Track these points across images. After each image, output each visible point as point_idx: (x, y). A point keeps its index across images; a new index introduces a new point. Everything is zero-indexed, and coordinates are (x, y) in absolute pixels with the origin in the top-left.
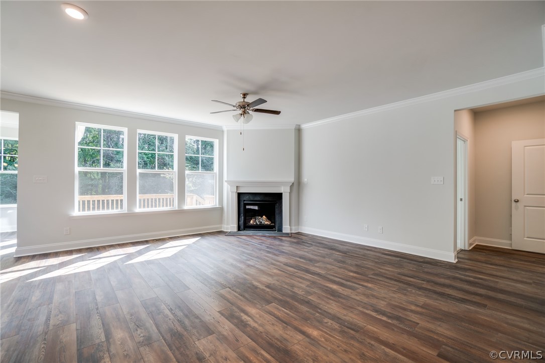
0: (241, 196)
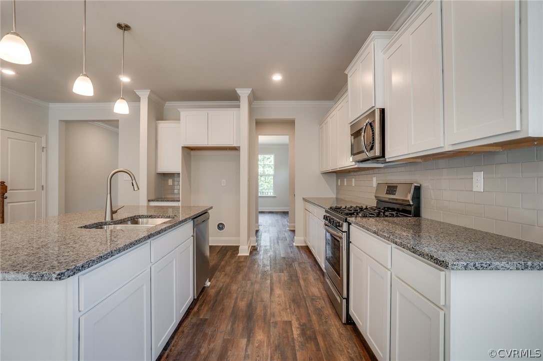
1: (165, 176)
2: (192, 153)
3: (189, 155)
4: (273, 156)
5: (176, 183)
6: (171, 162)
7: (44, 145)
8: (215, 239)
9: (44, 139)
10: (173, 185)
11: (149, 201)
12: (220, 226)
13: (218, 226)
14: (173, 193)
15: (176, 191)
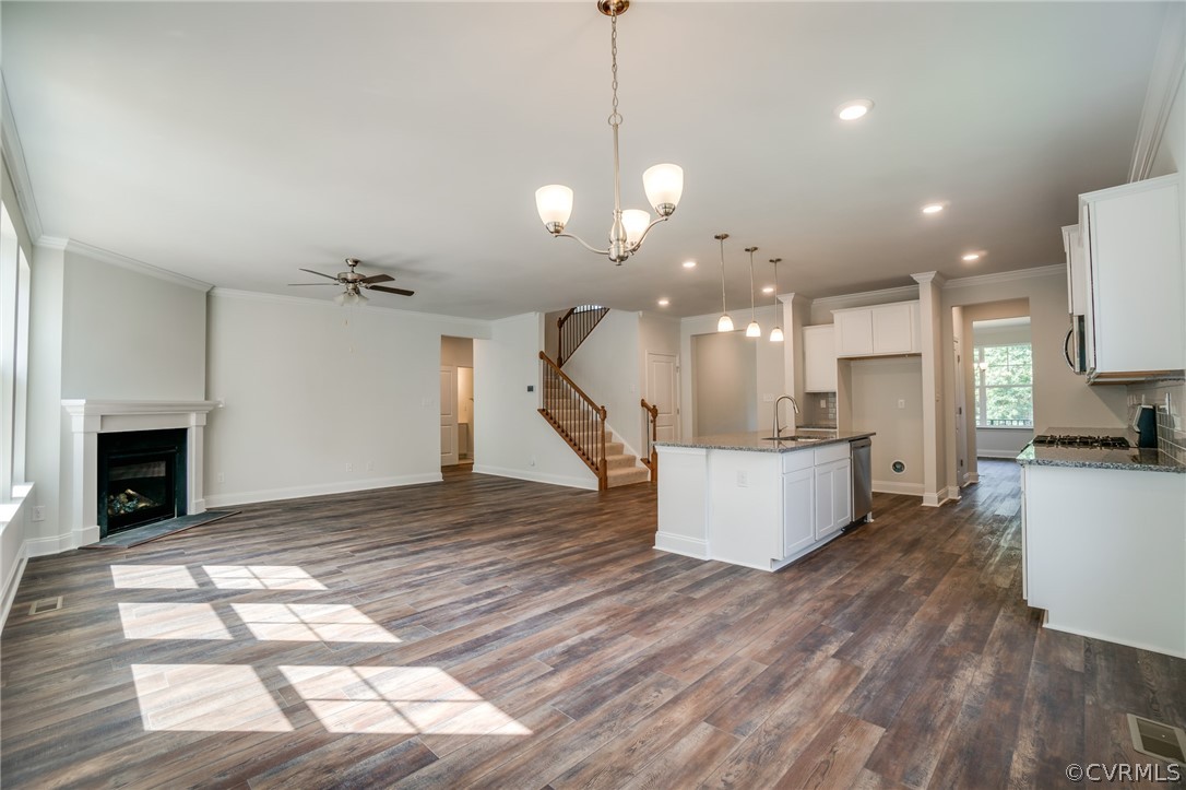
1: (815, 397)
2: (852, 363)
3: (848, 366)
4: (1029, 352)
5: (831, 405)
6: (824, 377)
7: (678, 365)
8: (882, 483)
9: (677, 358)
10: (827, 407)
11: (797, 427)
12: (898, 467)
13: (894, 465)
14: (827, 419)
15: (831, 416)
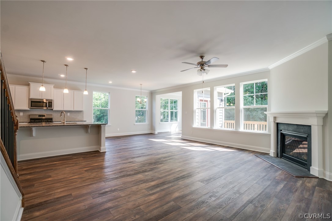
0: (279, 125)
